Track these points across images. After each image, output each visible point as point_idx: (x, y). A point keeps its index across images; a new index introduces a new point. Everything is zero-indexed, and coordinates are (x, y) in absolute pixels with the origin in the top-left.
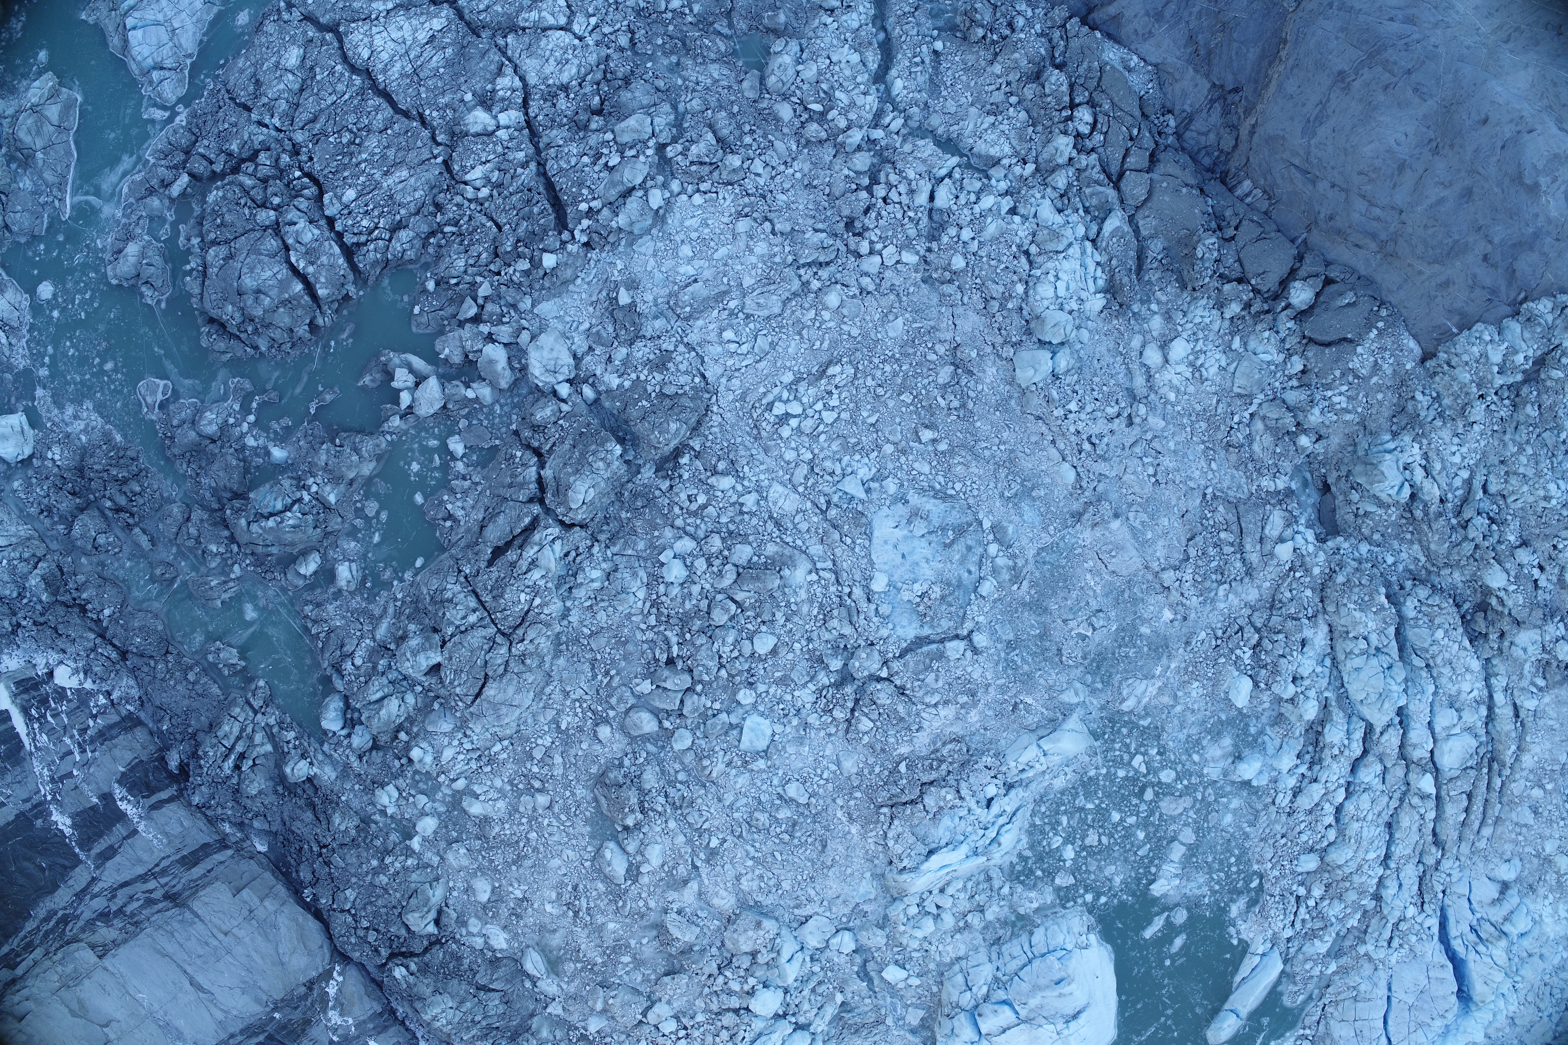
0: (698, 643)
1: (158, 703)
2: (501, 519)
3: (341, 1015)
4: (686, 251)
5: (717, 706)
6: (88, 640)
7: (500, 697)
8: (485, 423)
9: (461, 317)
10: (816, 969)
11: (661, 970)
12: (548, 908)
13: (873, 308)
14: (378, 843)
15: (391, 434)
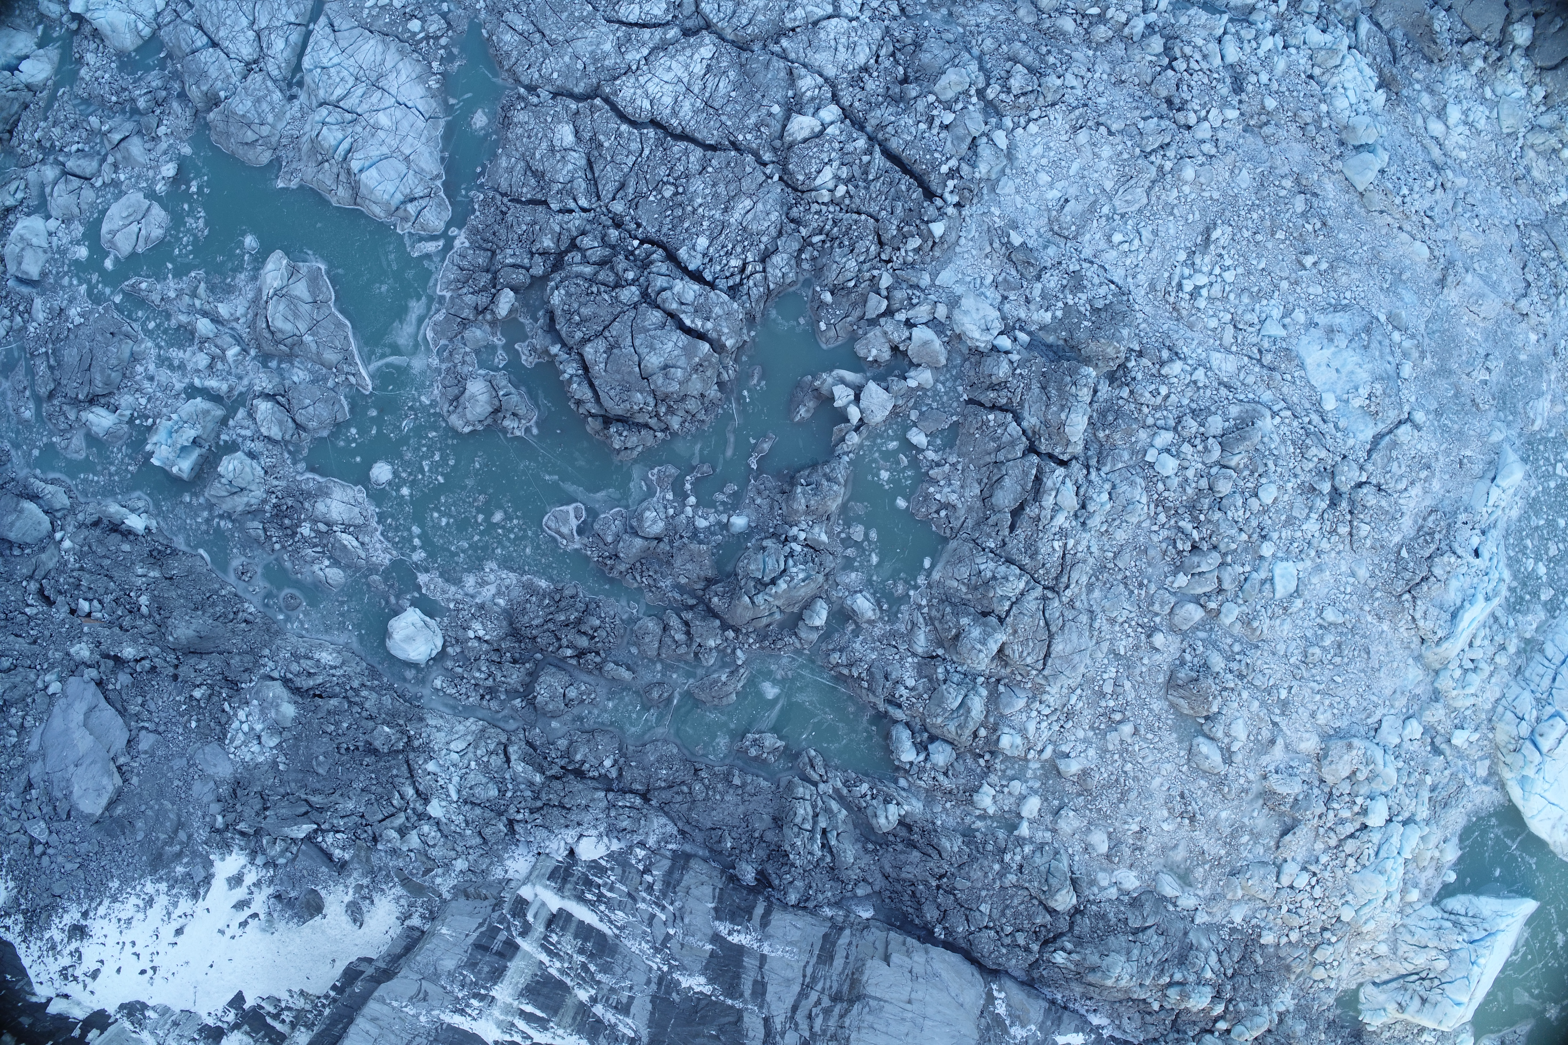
0: (1215, 518)
1: (709, 825)
2: (1007, 481)
3: (1023, 1026)
4: (1044, 178)
5: (1248, 568)
6: (600, 800)
7: (1069, 649)
8: (935, 405)
9: (871, 314)
10: (1401, 764)
11: (1276, 833)
12: (1166, 827)
13: (1221, 168)
14: (990, 847)
15: (847, 454)
